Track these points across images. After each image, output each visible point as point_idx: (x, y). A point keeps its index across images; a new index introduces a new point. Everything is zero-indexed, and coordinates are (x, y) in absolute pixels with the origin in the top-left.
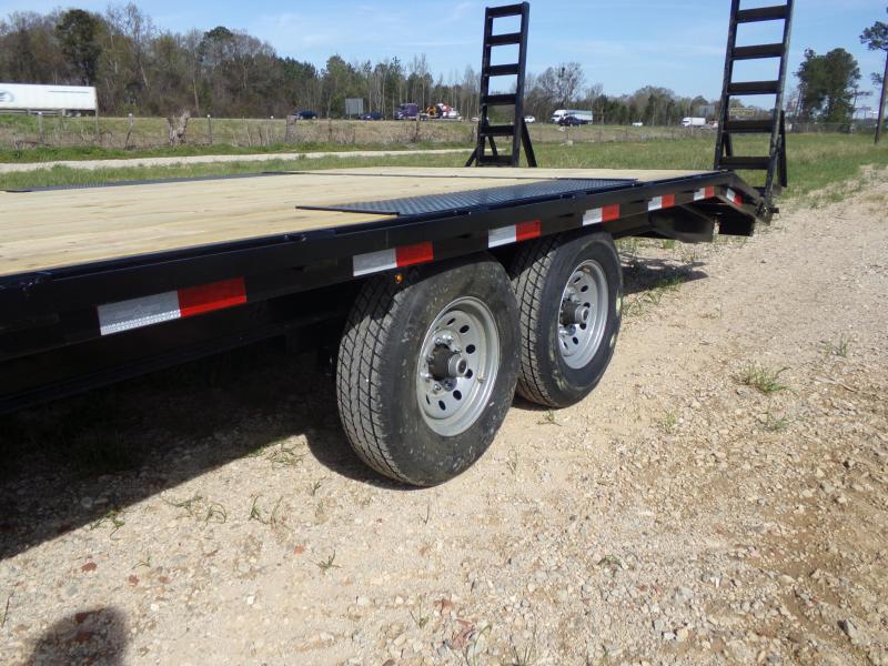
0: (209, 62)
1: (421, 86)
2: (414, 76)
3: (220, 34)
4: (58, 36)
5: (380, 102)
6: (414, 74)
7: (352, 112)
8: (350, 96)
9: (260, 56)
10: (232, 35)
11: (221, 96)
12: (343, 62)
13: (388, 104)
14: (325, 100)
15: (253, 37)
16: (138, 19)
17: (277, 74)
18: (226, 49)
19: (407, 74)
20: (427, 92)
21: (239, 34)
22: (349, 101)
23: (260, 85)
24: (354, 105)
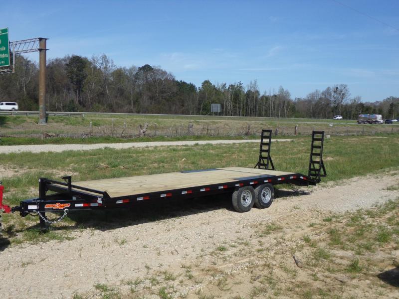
0: (140, 82)
1: (253, 97)
2: (249, 91)
3: (147, 68)
4: (66, 69)
5: (230, 106)
6: (249, 90)
7: (215, 111)
8: (213, 102)
9: (166, 80)
10: (153, 69)
11: (145, 101)
12: (211, 84)
13: (234, 107)
14: (200, 104)
15: (164, 70)
16: (107, 61)
17: (175, 89)
18: (149, 76)
19: (246, 90)
20: (256, 101)
21: (156, 68)
22: (213, 105)
23: (165, 95)
24: (216, 108)
